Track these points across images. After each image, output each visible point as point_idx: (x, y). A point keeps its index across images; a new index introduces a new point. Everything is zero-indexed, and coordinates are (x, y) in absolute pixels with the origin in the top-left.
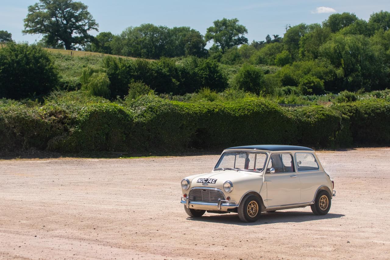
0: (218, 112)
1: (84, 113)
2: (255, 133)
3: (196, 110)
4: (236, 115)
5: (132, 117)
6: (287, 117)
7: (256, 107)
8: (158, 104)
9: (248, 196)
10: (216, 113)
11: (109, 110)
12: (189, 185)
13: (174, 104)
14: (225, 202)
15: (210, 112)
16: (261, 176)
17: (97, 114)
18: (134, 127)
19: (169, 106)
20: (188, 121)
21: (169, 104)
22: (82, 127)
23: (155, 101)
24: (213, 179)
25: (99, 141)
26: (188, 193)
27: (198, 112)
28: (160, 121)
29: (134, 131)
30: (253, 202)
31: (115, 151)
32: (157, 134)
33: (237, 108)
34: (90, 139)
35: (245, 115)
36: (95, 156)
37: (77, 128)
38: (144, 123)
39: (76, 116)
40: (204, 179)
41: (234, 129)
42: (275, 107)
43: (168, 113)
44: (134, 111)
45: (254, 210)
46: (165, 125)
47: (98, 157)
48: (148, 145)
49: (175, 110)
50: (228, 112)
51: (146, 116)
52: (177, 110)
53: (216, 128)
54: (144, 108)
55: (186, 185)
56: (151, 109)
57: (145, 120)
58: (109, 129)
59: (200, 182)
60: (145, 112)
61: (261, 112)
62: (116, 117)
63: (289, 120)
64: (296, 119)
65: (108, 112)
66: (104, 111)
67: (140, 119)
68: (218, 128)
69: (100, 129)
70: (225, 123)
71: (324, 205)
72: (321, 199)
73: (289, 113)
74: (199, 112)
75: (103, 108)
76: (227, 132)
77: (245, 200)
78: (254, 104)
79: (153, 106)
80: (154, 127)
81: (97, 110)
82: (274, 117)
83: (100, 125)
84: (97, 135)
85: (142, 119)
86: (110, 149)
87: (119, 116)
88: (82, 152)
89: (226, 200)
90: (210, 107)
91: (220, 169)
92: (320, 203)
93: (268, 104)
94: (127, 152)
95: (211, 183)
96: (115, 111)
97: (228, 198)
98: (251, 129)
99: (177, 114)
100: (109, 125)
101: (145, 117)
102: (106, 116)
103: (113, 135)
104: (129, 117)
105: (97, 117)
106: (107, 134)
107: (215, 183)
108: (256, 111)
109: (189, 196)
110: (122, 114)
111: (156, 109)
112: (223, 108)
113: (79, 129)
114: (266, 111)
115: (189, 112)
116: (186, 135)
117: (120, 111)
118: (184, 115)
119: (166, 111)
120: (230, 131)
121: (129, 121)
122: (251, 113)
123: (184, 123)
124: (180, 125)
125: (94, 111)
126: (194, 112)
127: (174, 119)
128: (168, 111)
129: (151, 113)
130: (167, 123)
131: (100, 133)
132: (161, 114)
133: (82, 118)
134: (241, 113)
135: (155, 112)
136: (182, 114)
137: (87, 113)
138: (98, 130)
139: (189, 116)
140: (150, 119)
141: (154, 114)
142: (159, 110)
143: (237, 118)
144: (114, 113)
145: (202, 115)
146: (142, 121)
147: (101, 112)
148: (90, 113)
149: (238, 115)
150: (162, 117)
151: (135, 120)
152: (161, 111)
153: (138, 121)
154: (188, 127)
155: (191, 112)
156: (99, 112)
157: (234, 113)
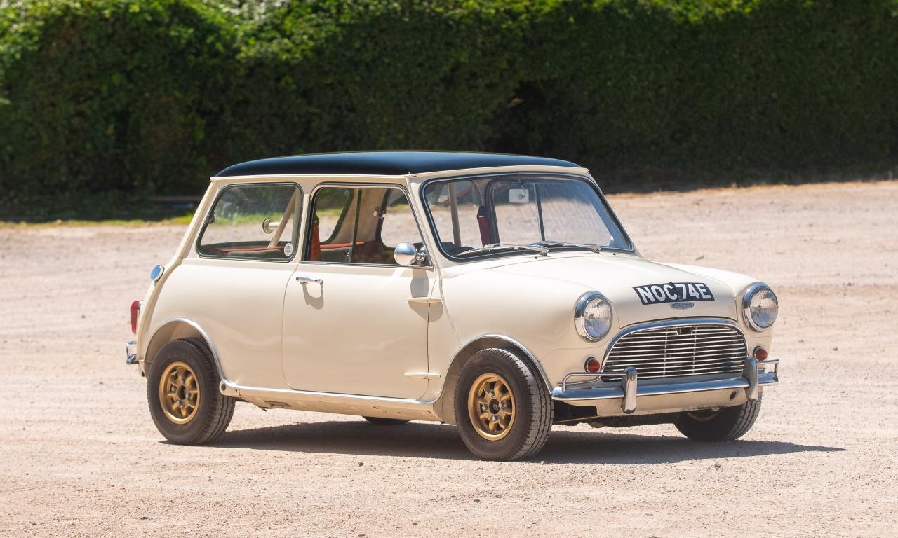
0: (608, 8)
1: (14, 21)
3: (514, 2)
4: (694, 18)
5: (234, 37)
10: (603, 12)
11: (127, 6)
15: (576, 9)
17: (73, 24)
18: (241, 81)
20: (479, 53)
27: (520, 7)
28: (354, 53)
29: (241, 98)
31: (159, 191)
32: (345, 113)
34: (45, 140)
35: (727, 15)
38: (287, 63)
41: (681, 81)
43: (389, 14)
46: (380, 69)
50: (655, 8)
51: (292, 34)
53: (601, 76)
57: (289, 51)
58: (130, 91)
60: (288, 13)
62: (158, 36)
65: (121, 16)
66: (107, 13)
67: (265, 44)
68: (610, 79)
69: (91, 93)
70: (640, 55)
74: (526, 7)
80: (329, 81)
81: (76, 9)
82: (862, 23)
83: (89, 77)
85: (274, 47)
86: (135, 183)
87: (173, 33)
96: (153, 13)
99: (432, 18)
100: (129, 76)
101: (289, 37)
102: (114, 33)
103: (147, 119)
104: (219, 39)
105: (75, 40)
106: (122, 117)
110: (188, 26)
115: (484, 10)
118: (458, 23)
119: (380, 6)
120: (664, 90)
121: (216, 54)
122: (757, 8)
123: (464, 58)
124: (446, 68)
125: (59, 13)
126: (502, 9)
127: (419, 42)
128: (390, 7)
129: (314, 16)
130: (387, 60)
131: (89, 112)
132: (358, 21)
133: (6, 46)
134: (710, 8)
135: (334, 11)
136: (450, 18)
137: (29, 24)
138: (82, 99)
139: (484, 28)
140: (311, 43)
141: (329, 20)
142: (348, 4)
143: (695, 30)
144: (149, 18)
145: (539, 20)
146: (273, 53)
147: (94, 16)
148: (41, 23)
149: (696, 18)
150: (363, 35)
151: (244, 48)
152: (361, 8)
153: (259, 56)
154: (481, 77)
155: (493, 11)
156: (85, 18)
157: (679, 8)
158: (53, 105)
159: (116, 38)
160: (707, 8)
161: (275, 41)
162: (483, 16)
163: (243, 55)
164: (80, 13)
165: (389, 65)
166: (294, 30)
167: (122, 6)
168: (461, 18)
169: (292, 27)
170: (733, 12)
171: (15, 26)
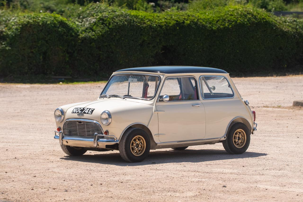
0: (189, 25)
1: (13, 25)
2: (238, 51)
3: (161, 23)
4: (213, 28)
5: (78, 32)
6: (282, 30)
7: (240, 17)
8: (111, 14)
9: (132, 130)
10: (187, 26)
11: (47, 22)
12: (63, 116)
13: (132, 14)
14: (103, 137)
15: (179, 25)
16: (151, 105)
17: (30, 27)
18: (80, 44)
19: (126, 17)
20: (151, 37)
21: (125, 14)
22: (11, 44)
23: (108, 10)
24: (90, 109)
25: (34, 61)
26: (62, 126)
27: (163, 24)
28: (113, 37)
29: (79, 49)
30: (139, 137)
31: (55, 75)
32: (110, 53)
33: (215, 19)
35: (224, 28)
36: (28, 81)
37: (4, 44)
38: (93, 39)
39: (2, 29)
40: (80, 108)
41: (210, 46)
42: (266, 17)
43: (124, 25)
44: (80, 24)
45: (140, 146)
46: (121, 41)
47: (32, 82)
48: (98, 67)
49: (133, 23)
50: (203, 25)
52: (136, 22)
53: (186, 44)
54: (94, 20)
55: (60, 116)
56: (102, 20)
57: (94, 35)
58: (47, 46)
59: (75, 113)
60: (95, 25)
61: (247, 24)
62: (55, 31)
63: (284, 34)
64: (294, 33)
65: (45, 24)
66: (40, 24)
67: (87, 33)
68: (189, 45)
69: (35, 46)
70: (198, 39)
71: (240, 141)
72: (236, 134)
73: (286, 25)
74: (165, 24)
75: (39, 19)
76: (201, 50)
77: (127, 135)
78: (238, 13)
79: (105, 17)
80: (106, 44)
81: (31, 22)
82: (265, 31)
83: (35, 42)
84: (31, 54)
86: (48, 72)
87: (60, 30)
88: (11, 76)
89: (104, 135)
90: (179, 18)
91: (105, 97)
92: (234, 138)
93: (257, 13)
94: (71, 76)
95: (88, 113)
96: (55, 24)
97: (107, 132)
98: (233, 46)
99: (137, 27)
100: (47, 42)
101: (94, 31)
103: (52, 54)
104: (73, 31)
105: (31, 31)
106: (45, 53)
107: (91, 114)
108: (239, 23)
109: (63, 129)
110: (64, 28)
111: (109, 21)
112: (196, 20)
113: (6, 47)
114: (253, 23)
115: (152, 25)
116: (148, 54)
117: (62, 23)
119: (121, 23)
120: (205, 49)
121: (73, 36)
122: (233, 26)
123: (146, 39)
124: (140, 41)
125: (26, 23)
126: (158, 25)
127: (132, 34)
128: (124, 24)
129: (102, 26)
130: (123, 39)
131: (34, 52)
132: (114, 27)
133: (11, 32)
134: (219, 26)
135: (108, 24)
136: (142, 27)
137: (17, 26)
138: (33, 48)
139: (152, 30)
140: (101, 34)
141: (106, 27)
142: (112, 23)
143: (214, 32)
144: (53, 25)
145: (168, 28)
146: (90, 36)
147: (37, 24)
148: (21, 26)
149: (215, 29)
150: (116, 31)
151: (81, 34)
152: (115, 24)
153: (85, 37)
154: (151, 44)
155: (155, 25)
156: (34, 25)
157: (210, 26)
158: (24, 49)
159: (43, 31)
160: (218, 26)
161: (90, 33)
162: (152, 26)
163: (80, 36)
164: (33, 23)
165: (123, 40)
166: (96, 30)
167: (45, 22)
168: (145, 27)
169: (95, 29)
170: (226, 27)
171: (14, 27)
